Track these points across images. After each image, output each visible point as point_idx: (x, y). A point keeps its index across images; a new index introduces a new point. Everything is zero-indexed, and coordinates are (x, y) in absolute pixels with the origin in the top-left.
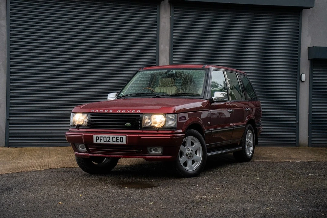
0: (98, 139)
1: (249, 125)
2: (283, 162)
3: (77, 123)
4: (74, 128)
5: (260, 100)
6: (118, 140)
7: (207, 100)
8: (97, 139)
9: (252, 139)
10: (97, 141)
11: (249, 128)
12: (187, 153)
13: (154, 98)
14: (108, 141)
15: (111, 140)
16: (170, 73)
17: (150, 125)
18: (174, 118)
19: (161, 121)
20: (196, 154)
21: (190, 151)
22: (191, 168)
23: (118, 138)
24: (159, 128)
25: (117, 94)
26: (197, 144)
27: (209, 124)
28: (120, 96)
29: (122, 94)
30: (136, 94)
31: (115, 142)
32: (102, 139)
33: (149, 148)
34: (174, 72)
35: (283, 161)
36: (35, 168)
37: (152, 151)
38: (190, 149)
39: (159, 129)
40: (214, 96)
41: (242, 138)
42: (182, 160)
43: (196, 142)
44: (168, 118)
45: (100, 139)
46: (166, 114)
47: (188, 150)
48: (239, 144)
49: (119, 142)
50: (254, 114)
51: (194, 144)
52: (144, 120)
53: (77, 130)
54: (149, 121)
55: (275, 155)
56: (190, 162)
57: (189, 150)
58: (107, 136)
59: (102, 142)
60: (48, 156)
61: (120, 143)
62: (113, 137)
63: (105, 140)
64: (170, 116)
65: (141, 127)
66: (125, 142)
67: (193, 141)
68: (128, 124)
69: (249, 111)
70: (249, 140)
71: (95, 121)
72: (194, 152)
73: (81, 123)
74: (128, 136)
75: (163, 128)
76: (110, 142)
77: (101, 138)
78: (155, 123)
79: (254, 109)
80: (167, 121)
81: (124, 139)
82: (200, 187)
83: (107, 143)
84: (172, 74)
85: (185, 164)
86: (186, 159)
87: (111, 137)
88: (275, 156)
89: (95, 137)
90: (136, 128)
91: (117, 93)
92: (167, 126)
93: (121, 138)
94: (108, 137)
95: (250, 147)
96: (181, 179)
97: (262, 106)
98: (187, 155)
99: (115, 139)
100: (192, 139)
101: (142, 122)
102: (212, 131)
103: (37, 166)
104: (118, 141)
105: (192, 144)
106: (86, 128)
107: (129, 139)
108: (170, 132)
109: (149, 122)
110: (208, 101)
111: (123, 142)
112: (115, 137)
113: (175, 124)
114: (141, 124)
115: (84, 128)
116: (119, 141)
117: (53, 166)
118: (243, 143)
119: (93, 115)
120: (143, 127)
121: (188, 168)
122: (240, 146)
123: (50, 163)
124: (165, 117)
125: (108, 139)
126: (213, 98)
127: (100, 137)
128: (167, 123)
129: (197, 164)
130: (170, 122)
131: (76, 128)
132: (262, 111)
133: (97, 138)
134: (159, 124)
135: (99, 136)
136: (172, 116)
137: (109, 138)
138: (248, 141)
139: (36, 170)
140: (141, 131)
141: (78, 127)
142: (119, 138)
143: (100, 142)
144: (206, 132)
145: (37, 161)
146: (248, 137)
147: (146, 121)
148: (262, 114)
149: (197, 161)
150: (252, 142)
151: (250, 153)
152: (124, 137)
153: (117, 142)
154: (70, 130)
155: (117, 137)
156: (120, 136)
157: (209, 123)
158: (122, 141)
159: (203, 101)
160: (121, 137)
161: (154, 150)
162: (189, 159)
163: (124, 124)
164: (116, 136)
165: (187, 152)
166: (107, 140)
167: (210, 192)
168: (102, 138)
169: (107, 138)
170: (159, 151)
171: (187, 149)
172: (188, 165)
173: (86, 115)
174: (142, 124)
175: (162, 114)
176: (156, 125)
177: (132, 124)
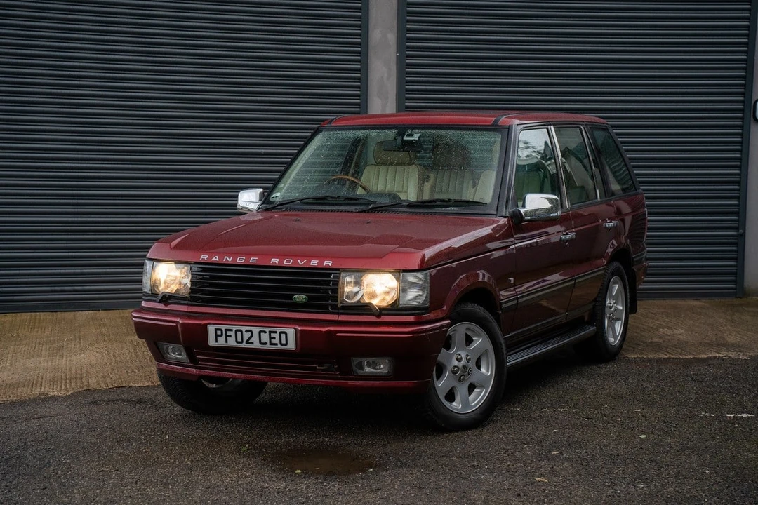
0: (221, 335)
1: (616, 264)
2: (703, 359)
3: (161, 289)
4: (155, 301)
5: (644, 190)
6: (274, 338)
7: (505, 217)
8: (217, 336)
9: (621, 298)
10: (217, 341)
11: (616, 273)
12: (455, 367)
13: (364, 211)
14: (247, 342)
15: (255, 339)
16: (405, 138)
17: (359, 301)
18: (421, 282)
19: (386, 289)
20: (479, 367)
21: (463, 362)
22: (466, 404)
23: (273, 335)
24: (382, 309)
25: (262, 195)
26: (480, 341)
27: (512, 282)
28: (271, 200)
29: (277, 196)
30: (317, 199)
31: (265, 344)
32: (230, 336)
33: (355, 361)
34: (416, 137)
35: (705, 356)
36: (47, 389)
37: (362, 368)
38: (463, 356)
39: (382, 311)
40: (524, 206)
41: (595, 300)
42: (442, 385)
43: (479, 336)
44: (405, 281)
45: (227, 336)
46: (398, 272)
47: (457, 359)
48: (586, 319)
49: (276, 344)
50: (627, 233)
51: (473, 340)
52: (343, 288)
53: (161, 306)
54: (356, 289)
55: (680, 332)
56: (462, 390)
57: (461, 358)
58: (244, 329)
59: (232, 343)
60: (78, 346)
61: (279, 347)
62: (260, 332)
63: (239, 339)
64: (411, 278)
65: (334, 307)
66: (292, 345)
67: (469, 333)
68: (300, 297)
69: (615, 227)
70: (615, 303)
71: (212, 285)
72: (472, 364)
73: (172, 289)
74: (301, 330)
75: (394, 308)
76: (252, 343)
77: (229, 333)
78: (373, 295)
79: (628, 220)
80: (403, 290)
81: (289, 338)
82: (492, 472)
83: (244, 345)
84: (411, 141)
85: (451, 396)
86: (454, 383)
87: (256, 330)
88: (683, 337)
89: (211, 329)
90: (322, 308)
91: (261, 190)
92: (401, 304)
93: (283, 336)
94: (247, 331)
95: (617, 319)
96: (441, 438)
97: (648, 206)
98: (454, 372)
99: (265, 338)
100: (467, 329)
101: (337, 293)
102: (520, 301)
103: (50, 381)
104: (273, 341)
105: (469, 341)
106: (187, 302)
107: (302, 337)
108: (411, 318)
109: (357, 293)
110: (508, 221)
111: (286, 344)
112: (265, 332)
113: (424, 297)
114: (335, 299)
115: (182, 302)
116: (277, 341)
117: (94, 382)
118: (597, 314)
119: (204, 270)
120: (339, 305)
121: (456, 406)
122: (590, 323)
123: (84, 370)
124: (398, 280)
125: (246, 336)
126: (522, 211)
127: (226, 330)
128: (404, 297)
129: (481, 392)
130: (412, 294)
131: (160, 302)
132: (649, 221)
133: (219, 333)
134: (384, 299)
135: (223, 328)
136: (417, 277)
137: (249, 334)
138: (611, 308)
139: (51, 394)
140: (334, 317)
141: (166, 299)
142: (277, 336)
143: (227, 342)
144: (504, 306)
145: (50, 364)
146: (611, 297)
147: (348, 287)
148: (650, 229)
149: (482, 387)
150: (621, 308)
151: (615, 336)
152: (291, 333)
153: (271, 344)
154: (144, 304)
155: (270, 332)
156: (279, 330)
157: (512, 279)
158: (284, 342)
159: (494, 222)
160: (281, 333)
161: (369, 365)
162: (460, 381)
163: (290, 297)
164: (268, 330)
165: (456, 363)
166: (246, 338)
167: (522, 494)
168: (232, 333)
169: (244, 333)
170: (383, 368)
171: (456, 357)
172: (458, 398)
173: (187, 268)
174: (337, 297)
175: (390, 272)
176: (375, 302)
177: (310, 298)
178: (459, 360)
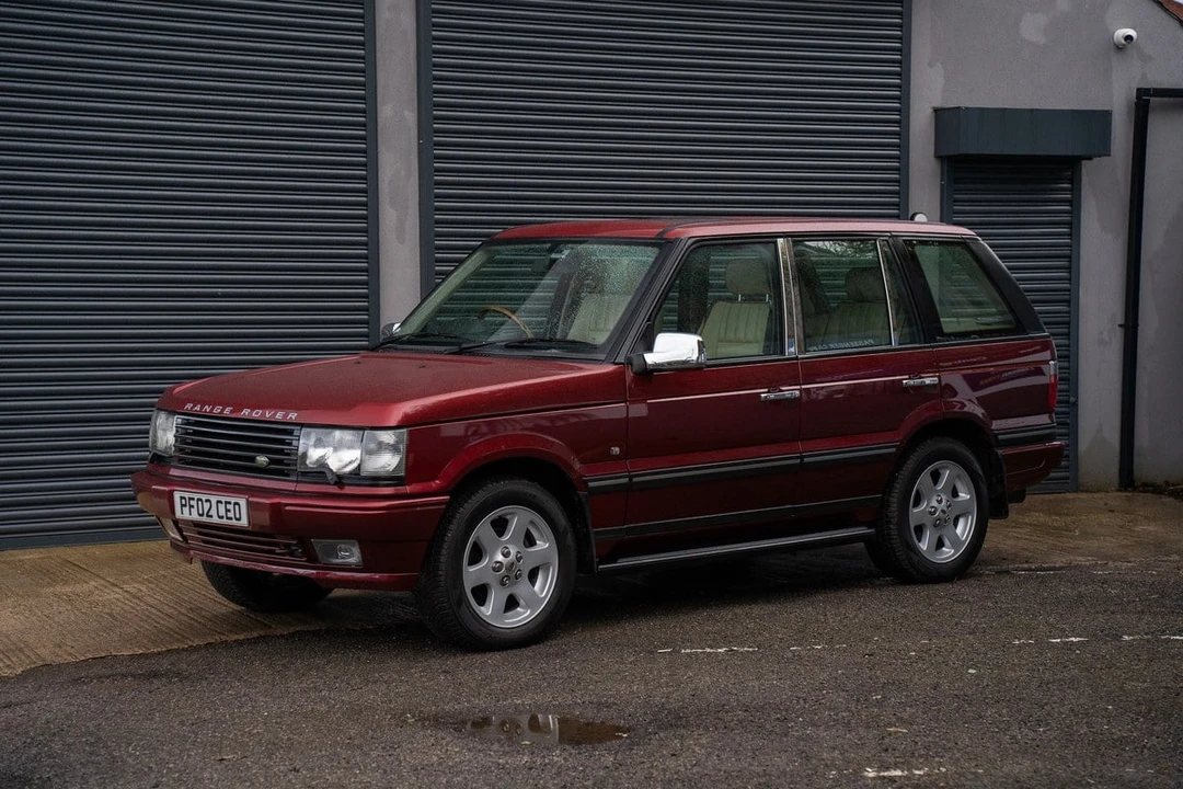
0: (185, 506)
6: (229, 511)
7: (618, 363)
8: (182, 506)
12: (496, 562)
14: (208, 515)
15: (214, 511)
18: (396, 443)
21: (513, 557)
23: (229, 507)
24: (340, 476)
27: (617, 453)
31: (222, 517)
32: (193, 507)
33: (318, 544)
37: (333, 555)
38: (512, 550)
39: (338, 479)
44: (372, 442)
45: (190, 506)
46: (365, 430)
47: (503, 555)
49: (233, 519)
57: (509, 553)
58: (204, 498)
59: (195, 515)
61: (234, 522)
62: (216, 502)
63: (201, 511)
65: (295, 473)
66: (244, 522)
68: (262, 459)
71: (195, 443)
74: (248, 501)
75: (356, 476)
76: (212, 517)
77: (191, 502)
80: (367, 455)
81: (241, 512)
83: (205, 519)
87: (214, 499)
89: (177, 496)
90: (283, 475)
92: (364, 472)
93: (237, 508)
94: (207, 501)
98: (495, 570)
99: (222, 510)
101: (297, 455)
104: (228, 514)
111: (241, 519)
112: (221, 502)
113: (396, 462)
116: (231, 515)
119: (188, 423)
120: (298, 471)
124: (361, 440)
125: (206, 507)
126: (645, 356)
127: (189, 499)
130: (383, 459)
133: (183, 502)
135: (187, 496)
136: (391, 436)
137: (208, 505)
140: (292, 486)
142: (231, 507)
143: (191, 514)
152: (242, 504)
153: (228, 518)
155: (224, 503)
156: (232, 501)
157: (615, 449)
158: (238, 516)
160: (234, 504)
162: (502, 583)
163: (254, 459)
164: (221, 499)
165: (500, 558)
166: (205, 511)
168: (195, 504)
169: (205, 503)
170: (355, 555)
171: (501, 551)
174: (297, 460)
175: (353, 429)
177: (272, 461)
178: (506, 555)
